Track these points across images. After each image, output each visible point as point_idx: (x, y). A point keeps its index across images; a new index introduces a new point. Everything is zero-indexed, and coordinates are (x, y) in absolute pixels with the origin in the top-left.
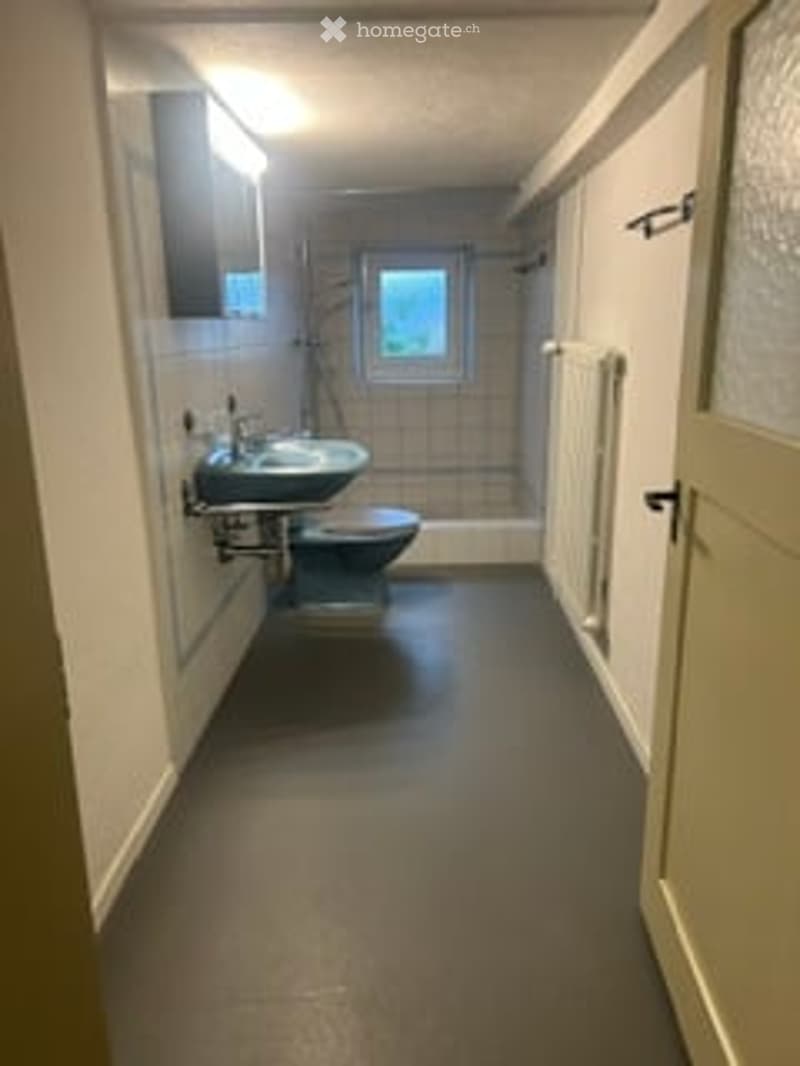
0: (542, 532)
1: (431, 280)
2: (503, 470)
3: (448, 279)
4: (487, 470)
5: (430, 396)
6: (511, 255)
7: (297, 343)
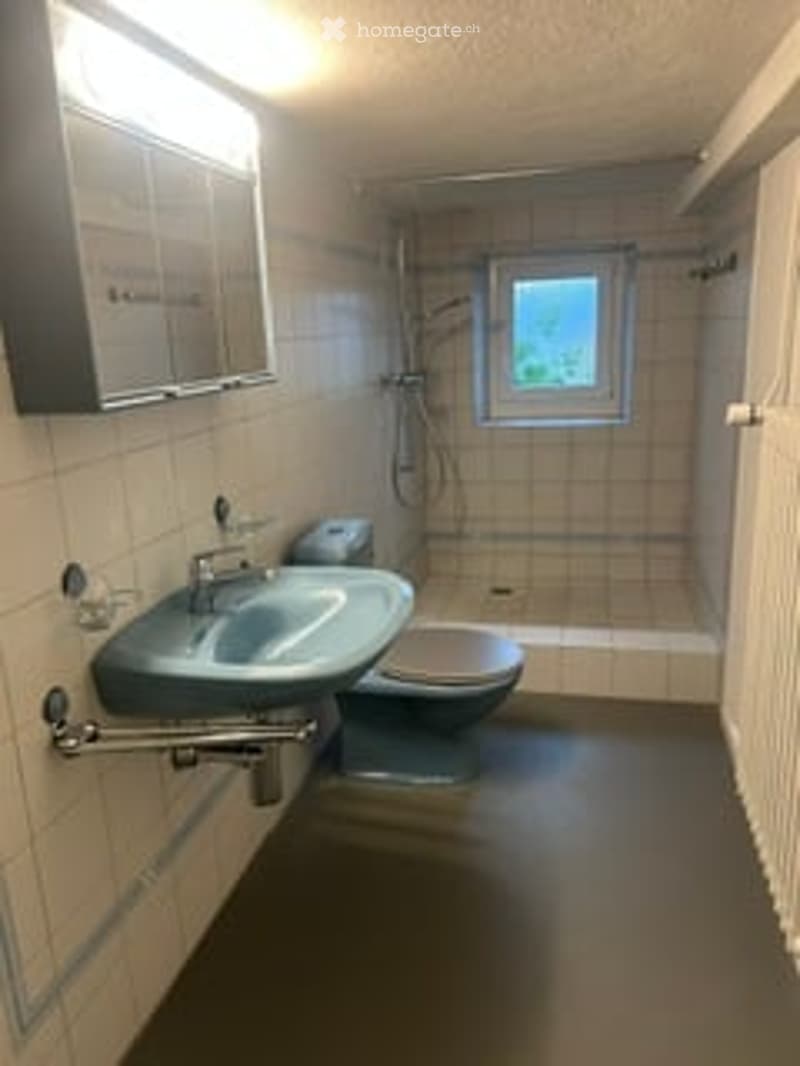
0: (721, 661)
1: (582, 290)
2: (667, 539)
3: (601, 287)
4: (647, 538)
5: (571, 440)
6: (689, 253)
7: (385, 382)
